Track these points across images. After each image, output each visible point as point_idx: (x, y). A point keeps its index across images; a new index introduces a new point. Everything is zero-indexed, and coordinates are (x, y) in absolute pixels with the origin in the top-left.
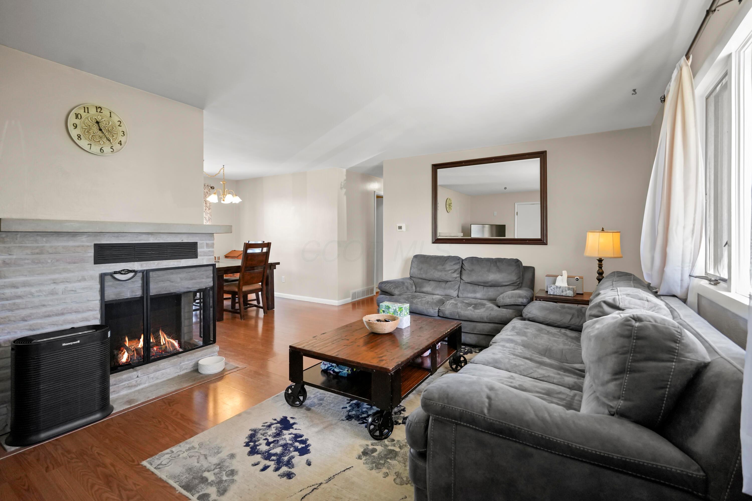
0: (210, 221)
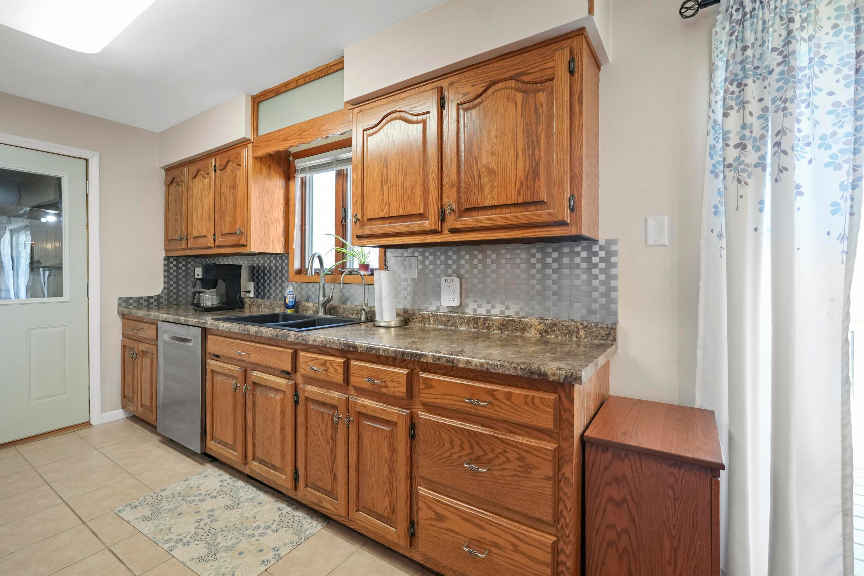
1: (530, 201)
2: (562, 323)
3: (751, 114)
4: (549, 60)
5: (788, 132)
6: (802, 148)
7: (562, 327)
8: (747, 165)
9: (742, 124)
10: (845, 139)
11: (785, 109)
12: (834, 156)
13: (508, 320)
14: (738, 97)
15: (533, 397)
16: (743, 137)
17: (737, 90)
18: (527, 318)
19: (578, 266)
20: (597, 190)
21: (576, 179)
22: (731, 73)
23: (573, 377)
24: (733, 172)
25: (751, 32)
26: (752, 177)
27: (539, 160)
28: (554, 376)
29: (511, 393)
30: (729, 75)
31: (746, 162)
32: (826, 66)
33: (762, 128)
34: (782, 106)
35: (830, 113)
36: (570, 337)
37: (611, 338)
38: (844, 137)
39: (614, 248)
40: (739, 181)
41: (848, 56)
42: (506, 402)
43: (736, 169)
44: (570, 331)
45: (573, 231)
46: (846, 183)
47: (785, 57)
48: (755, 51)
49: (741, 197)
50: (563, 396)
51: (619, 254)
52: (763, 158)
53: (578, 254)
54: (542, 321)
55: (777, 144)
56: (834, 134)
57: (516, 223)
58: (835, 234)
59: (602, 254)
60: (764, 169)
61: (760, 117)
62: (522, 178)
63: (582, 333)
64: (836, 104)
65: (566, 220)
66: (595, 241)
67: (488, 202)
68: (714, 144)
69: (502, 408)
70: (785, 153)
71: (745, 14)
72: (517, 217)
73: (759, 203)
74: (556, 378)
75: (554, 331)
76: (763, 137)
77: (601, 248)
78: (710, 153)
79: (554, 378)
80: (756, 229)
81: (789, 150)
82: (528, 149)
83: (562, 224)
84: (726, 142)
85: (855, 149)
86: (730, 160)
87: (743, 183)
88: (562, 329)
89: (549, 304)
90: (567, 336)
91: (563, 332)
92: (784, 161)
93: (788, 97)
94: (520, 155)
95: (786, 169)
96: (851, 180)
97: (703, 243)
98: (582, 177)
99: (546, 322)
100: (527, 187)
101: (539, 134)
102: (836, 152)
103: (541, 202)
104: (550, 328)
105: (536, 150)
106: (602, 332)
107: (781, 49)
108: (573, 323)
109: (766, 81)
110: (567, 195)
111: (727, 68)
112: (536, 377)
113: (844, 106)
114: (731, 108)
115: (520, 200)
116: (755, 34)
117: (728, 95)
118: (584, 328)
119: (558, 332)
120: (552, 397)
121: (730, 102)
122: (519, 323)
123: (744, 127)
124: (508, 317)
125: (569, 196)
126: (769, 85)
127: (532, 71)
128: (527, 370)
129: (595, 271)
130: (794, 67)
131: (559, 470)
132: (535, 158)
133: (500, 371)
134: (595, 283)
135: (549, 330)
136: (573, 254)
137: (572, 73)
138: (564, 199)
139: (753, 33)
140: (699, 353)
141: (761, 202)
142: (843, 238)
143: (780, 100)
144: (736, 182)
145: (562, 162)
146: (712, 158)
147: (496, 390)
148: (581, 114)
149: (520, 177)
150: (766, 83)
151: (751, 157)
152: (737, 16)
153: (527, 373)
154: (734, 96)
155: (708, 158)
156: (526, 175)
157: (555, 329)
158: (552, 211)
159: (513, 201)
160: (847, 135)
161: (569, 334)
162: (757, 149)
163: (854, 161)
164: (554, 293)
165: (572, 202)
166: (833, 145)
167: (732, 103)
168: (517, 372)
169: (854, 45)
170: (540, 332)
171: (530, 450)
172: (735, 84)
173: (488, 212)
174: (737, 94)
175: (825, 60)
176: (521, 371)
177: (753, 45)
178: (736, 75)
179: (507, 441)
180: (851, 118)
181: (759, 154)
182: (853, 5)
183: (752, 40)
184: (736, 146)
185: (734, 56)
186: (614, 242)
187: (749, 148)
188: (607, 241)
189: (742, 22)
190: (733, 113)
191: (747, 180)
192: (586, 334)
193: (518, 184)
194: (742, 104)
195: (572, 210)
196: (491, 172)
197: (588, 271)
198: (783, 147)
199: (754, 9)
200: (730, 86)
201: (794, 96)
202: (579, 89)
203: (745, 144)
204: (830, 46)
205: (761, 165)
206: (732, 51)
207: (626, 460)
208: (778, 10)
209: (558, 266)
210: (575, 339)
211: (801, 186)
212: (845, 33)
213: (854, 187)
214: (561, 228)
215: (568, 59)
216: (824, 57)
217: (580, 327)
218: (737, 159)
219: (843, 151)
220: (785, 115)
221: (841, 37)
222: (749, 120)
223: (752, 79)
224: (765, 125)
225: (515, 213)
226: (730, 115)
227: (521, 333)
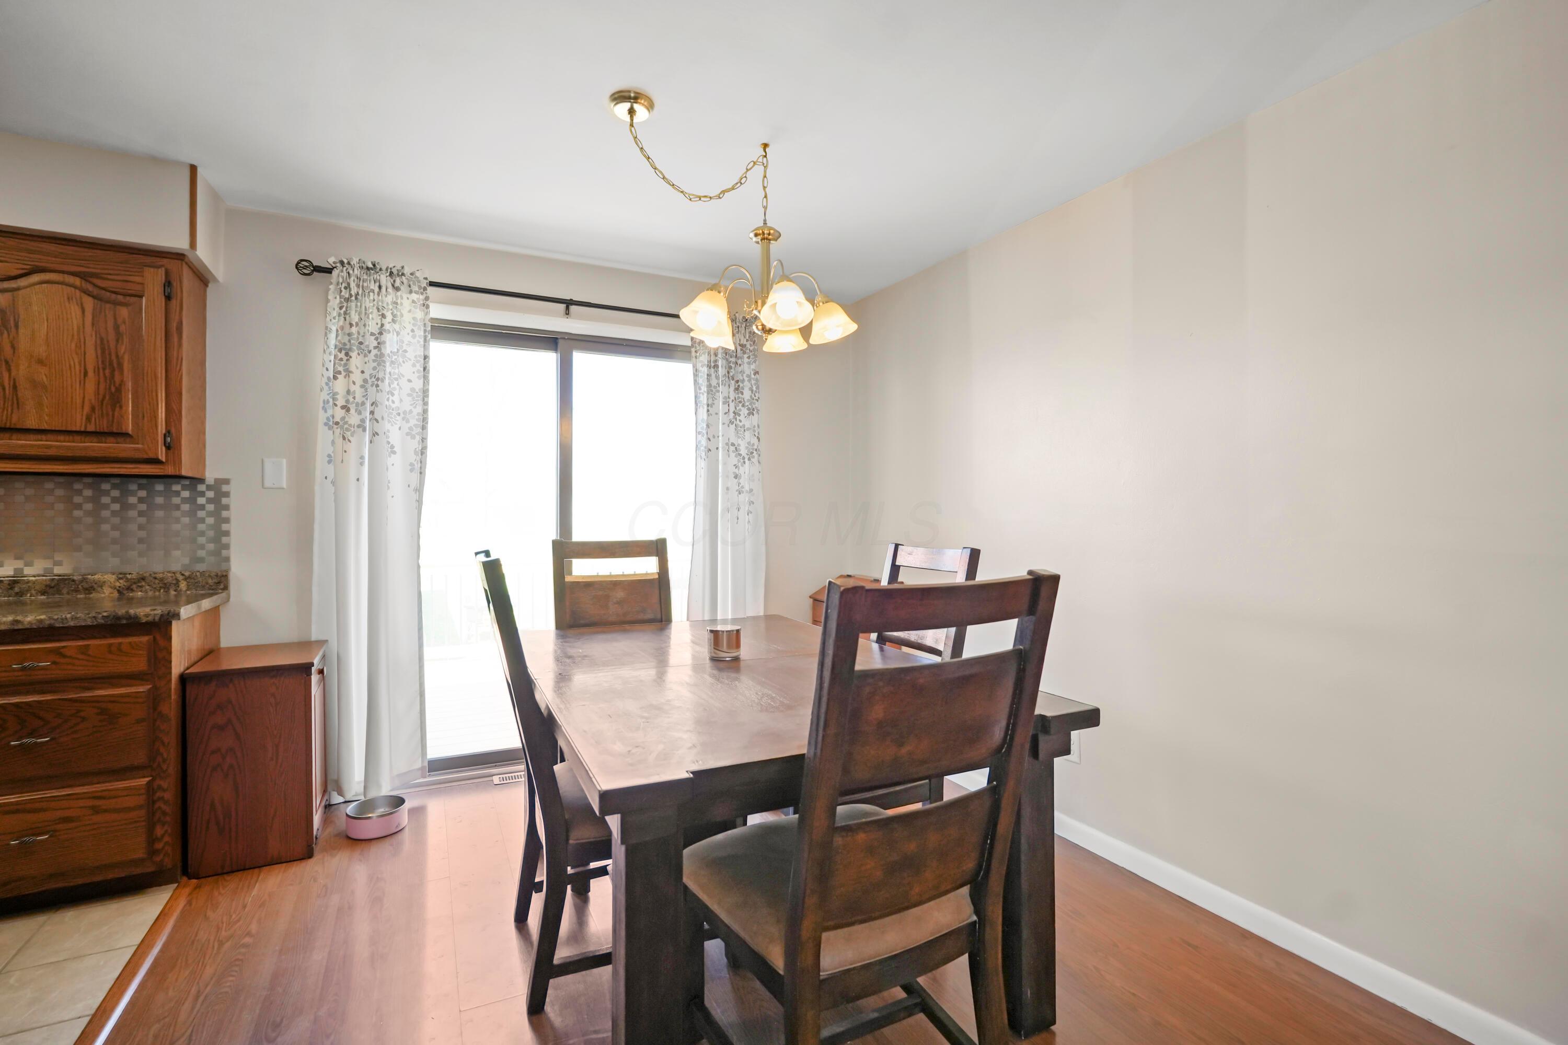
0: (755, 460)
1: (106, 431)
2: (153, 575)
3: (354, 383)
4: (136, 274)
5: (379, 405)
6: (395, 417)
7: (154, 580)
8: (350, 425)
9: (347, 389)
10: (417, 417)
11: (377, 386)
12: (410, 428)
13: (59, 580)
14: (345, 365)
15: (120, 644)
16: (347, 401)
17: (345, 358)
18: (95, 574)
19: (177, 507)
20: (203, 423)
21: (174, 415)
22: (340, 341)
23: (170, 614)
24: (339, 429)
25: (356, 312)
26: (355, 436)
27: (120, 385)
28: (147, 617)
29: (88, 645)
30: (338, 344)
31: (349, 423)
32: (406, 359)
33: (363, 396)
34: (376, 382)
35: (409, 395)
36: (166, 592)
37: (222, 586)
38: (417, 415)
39: (225, 488)
40: (344, 438)
41: (420, 356)
42: (81, 657)
43: (342, 427)
44: (165, 584)
45: (170, 470)
46: (417, 450)
47: (379, 343)
48: (360, 328)
49: (345, 452)
50: (158, 637)
51: (232, 495)
52: (363, 421)
53: (178, 494)
54: (121, 576)
55: (372, 413)
56: (411, 412)
57: (83, 455)
58: (412, 487)
59: (210, 494)
60: (364, 430)
61: (362, 386)
62: (93, 401)
63: (183, 585)
64: (413, 390)
65: (160, 458)
66: (202, 481)
67: (32, 423)
68: (328, 399)
69: (74, 665)
70: (377, 421)
71: (351, 295)
72: (86, 448)
73: (360, 458)
74: (150, 618)
75: (141, 587)
76: (363, 404)
77: (209, 488)
78: (323, 408)
79: (148, 619)
80: (358, 480)
81: (380, 420)
82: (104, 369)
83: (156, 461)
84: (335, 402)
85: (423, 425)
86: (337, 419)
87: (347, 440)
88: (154, 583)
89: (133, 554)
90: (162, 591)
91: (155, 586)
92: (377, 427)
93: (380, 377)
94: (91, 373)
95: (378, 434)
96: (420, 449)
97: (317, 488)
98: (181, 413)
99: (129, 576)
100: (102, 414)
101: (120, 354)
102: (412, 426)
103: (125, 435)
104: (135, 583)
105: (116, 373)
106: (210, 581)
107: (377, 335)
108: (169, 575)
109: (366, 358)
110: (162, 429)
111: (337, 337)
112: (124, 622)
113: (417, 393)
114: (340, 373)
115: (91, 428)
116: (359, 315)
117: (337, 361)
118: (185, 579)
119: (148, 587)
120: (145, 639)
121: (339, 367)
122: (81, 581)
123: (348, 392)
124: (60, 576)
125: (164, 431)
126: (368, 361)
127: (109, 277)
128: (112, 617)
129: (201, 514)
130: (384, 354)
131: (155, 709)
132: (114, 382)
133: (72, 624)
134: (201, 527)
135: (134, 587)
136: (168, 494)
137: (168, 298)
138: (157, 435)
139: (357, 314)
140: (315, 589)
141: (362, 457)
142: (416, 490)
143: (375, 378)
144: (342, 439)
145: (154, 394)
146: (326, 411)
147: (64, 647)
148: (180, 345)
149: (90, 400)
150: (366, 359)
151: (354, 419)
152: (345, 294)
153: (111, 620)
154: (342, 363)
155: (321, 412)
156: (100, 399)
157: (143, 583)
158: (140, 446)
159: (79, 425)
160: (418, 414)
161: (164, 588)
162: (360, 413)
163: (422, 434)
164: (141, 541)
165: (169, 439)
166: (410, 420)
167: (341, 369)
168: (97, 621)
169: (423, 349)
170: (118, 591)
171: (113, 700)
172: (343, 352)
173: (32, 436)
174: (345, 361)
175: (406, 354)
176: (103, 619)
177: (357, 324)
178: (345, 344)
179: (80, 698)
180: (421, 402)
181: (361, 417)
182: (423, 320)
183: (357, 320)
184: (343, 407)
185: (342, 328)
186: (227, 481)
187: (352, 411)
188: (216, 480)
189: (347, 300)
190: (340, 377)
191: (350, 438)
192: (188, 586)
193: (87, 409)
194: (348, 372)
195: (168, 447)
196: (35, 384)
197: (192, 513)
198: (376, 416)
199: (358, 294)
200: (338, 353)
201: (384, 377)
202: (177, 317)
203: (349, 407)
204: (409, 344)
205: (361, 426)
206: (341, 323)
207: (231, 686)
208: (375, 303)
209: (147, 507)
210: (173, 593)
211: (394, 447)
212: (417, 338)
213: (422, 453)
214: (153, 466)
215: (163, 281)
216: (406, 351)
217: (180, 578)
218: (343, 418)
219: (416, 426)
220: (377, 391)
221: (415, 341)
222: (353, 388)
223: (357, 352)
224: (366, 394)
225: (81, 442)
226: (338, 379)
227: (86, 594)
